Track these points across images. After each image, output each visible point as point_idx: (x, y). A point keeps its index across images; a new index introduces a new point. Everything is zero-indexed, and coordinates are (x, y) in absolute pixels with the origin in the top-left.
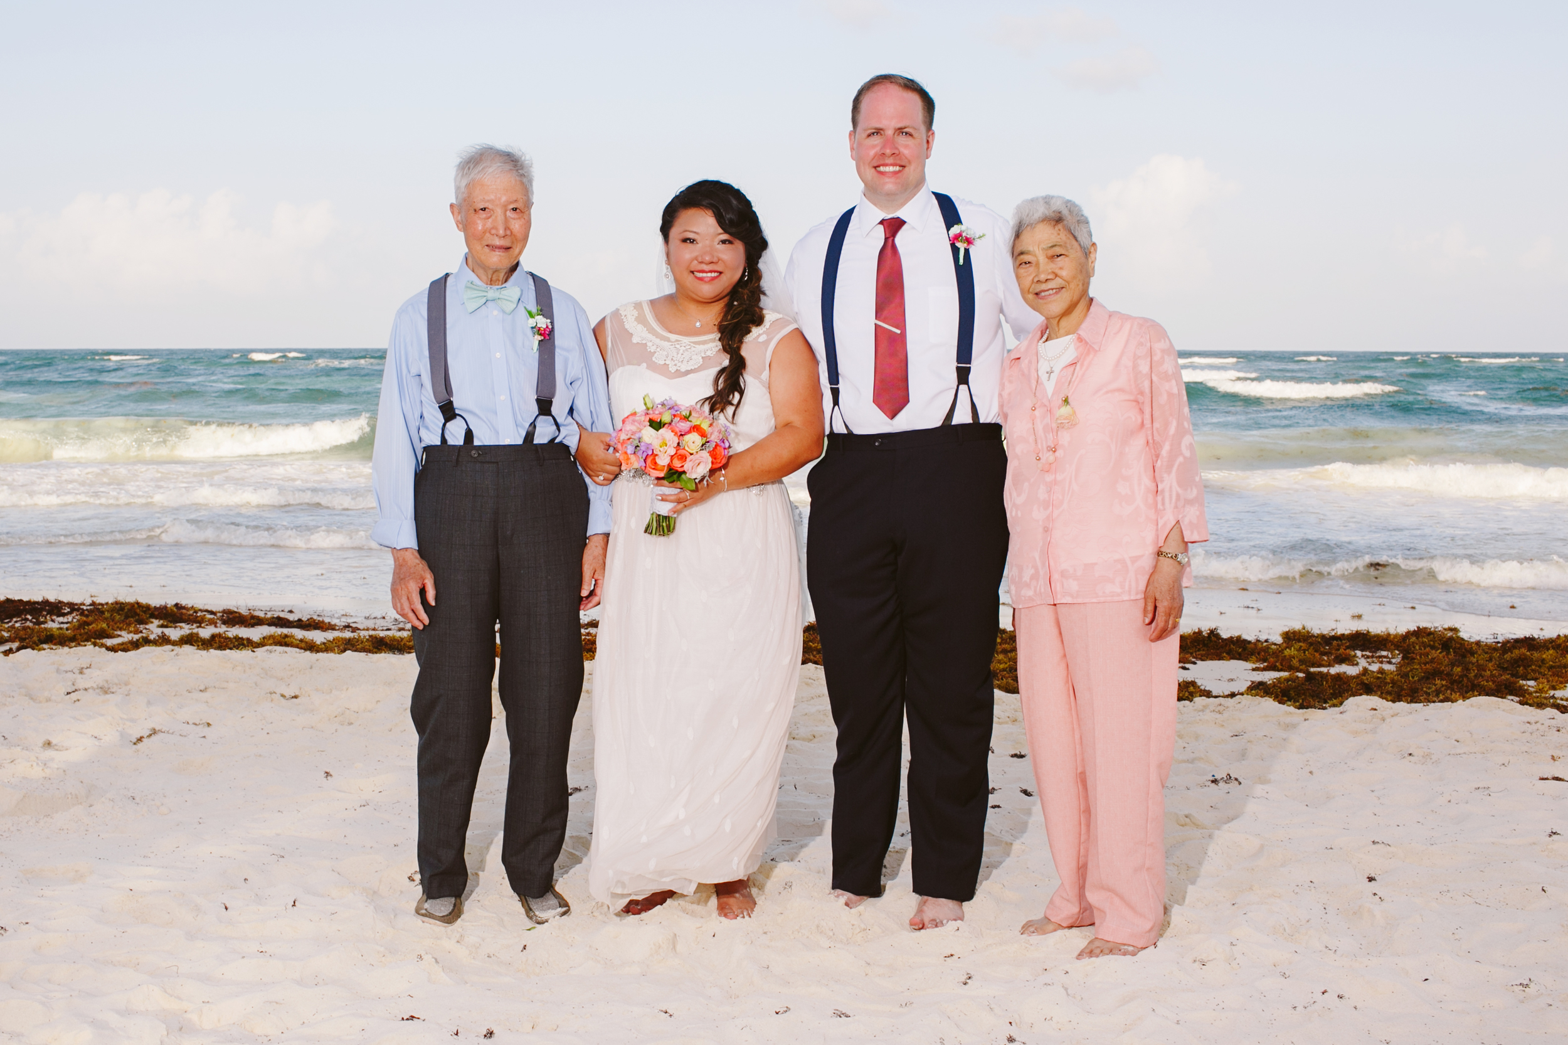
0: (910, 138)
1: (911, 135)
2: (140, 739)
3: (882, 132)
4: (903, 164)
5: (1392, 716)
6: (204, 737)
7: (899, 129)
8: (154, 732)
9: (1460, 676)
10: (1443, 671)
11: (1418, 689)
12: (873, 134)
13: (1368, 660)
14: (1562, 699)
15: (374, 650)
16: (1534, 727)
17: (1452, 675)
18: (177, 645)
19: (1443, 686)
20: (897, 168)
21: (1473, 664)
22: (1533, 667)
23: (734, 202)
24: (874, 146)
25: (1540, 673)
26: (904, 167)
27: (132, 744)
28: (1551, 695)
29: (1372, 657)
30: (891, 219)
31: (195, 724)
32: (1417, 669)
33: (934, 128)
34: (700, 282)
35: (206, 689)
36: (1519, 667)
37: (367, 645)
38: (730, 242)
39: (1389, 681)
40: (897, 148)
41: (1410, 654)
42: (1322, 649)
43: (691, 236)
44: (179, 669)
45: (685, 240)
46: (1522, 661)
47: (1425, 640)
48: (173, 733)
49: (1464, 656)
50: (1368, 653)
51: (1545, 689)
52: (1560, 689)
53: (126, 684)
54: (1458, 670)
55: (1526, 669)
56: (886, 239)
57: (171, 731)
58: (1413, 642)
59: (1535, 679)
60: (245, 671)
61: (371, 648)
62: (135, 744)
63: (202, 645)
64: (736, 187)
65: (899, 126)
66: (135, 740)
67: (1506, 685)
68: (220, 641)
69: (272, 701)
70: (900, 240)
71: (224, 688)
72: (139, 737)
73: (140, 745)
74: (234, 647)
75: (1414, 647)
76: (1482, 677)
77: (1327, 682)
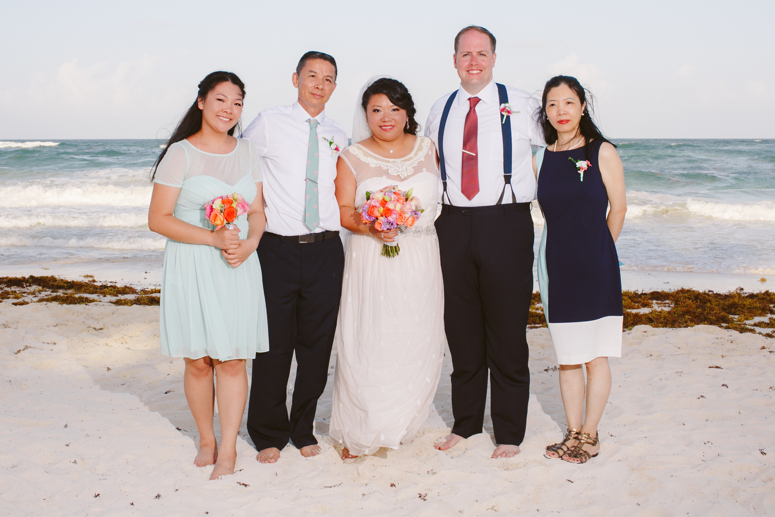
0: (485, 57)
1: (485, 55)
2: (19, 351)
3: (470, 54)
4: (481, 69)
5: (652, 335)
6: (52, 350)
7: (479, 52)
8: (27, 347)
9: (700, 314)
10: (691, 311)
11: (676, 320)
12: (466, 55)
13: (659, 305)
14: (749, 325)
15: (149, 304)
16: (720, 340)
17: (695, 313)
18: (49, 301)
19: (689, 319)
20: (479, 72)
21: (707, 307)
22: (739, 308)
23: (399, 89)
24: (467, 61)
25: (742, 311)
26: (481, 71)
27: (14, 354)
28: (744, 323)
29: (661, 304)
30: (474, 98)
31: (48, 343)
32: (679, 310)
33: (496, 52)
34: (384, 131)
35: (57, 325)
36: (732, 308)
37: (146, 301)
38: (398, 110)
39: (662, 316)
40: (478, 62)
41: (678, 302)
42: (636, 300)
43: (378, 108)
44: (45, 315)
45: (375, 111)
46: (734, 305)
47: (686, 295)
48: (36, 348)
49: (705, 303)
50: (660, 302)
51: (742, 320)
52: (750, 320)
53: (17, 322)
54: (700, 310)
55: (735, 309)
56: (471, 108)
57: (35, 347)
58: (680, 296)
59: (738, 315)
60: (78, 316)
61: (148, 303)
62: (16, 354)
63: (61, 301)
64: (400, 82)
65: (479, 50)
66: (16, 352)
67: (722, 318)
68: (71, 300)
69: (88, 331)
70: (477, 108)
71: (66, 325)
72: (18, 350)
73: (19, 354)
74: (78, 302)
75: (680, 299)
76: (710, 314)
77: (630, 317)
